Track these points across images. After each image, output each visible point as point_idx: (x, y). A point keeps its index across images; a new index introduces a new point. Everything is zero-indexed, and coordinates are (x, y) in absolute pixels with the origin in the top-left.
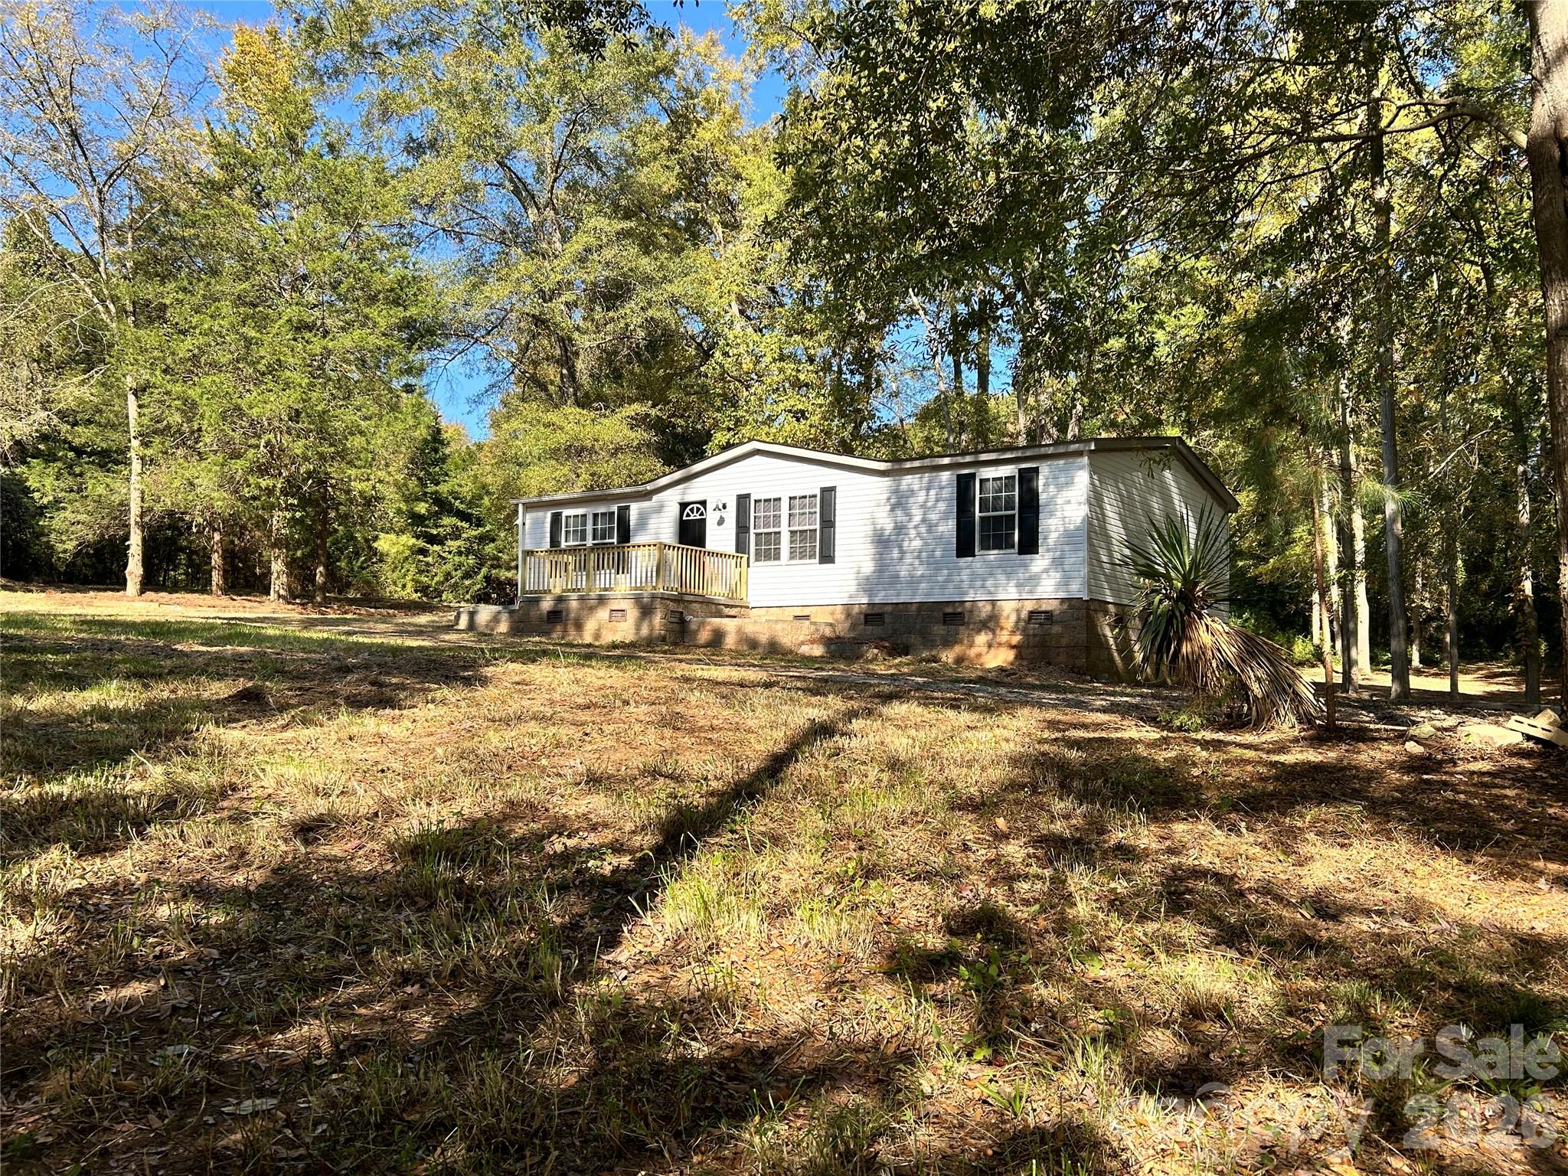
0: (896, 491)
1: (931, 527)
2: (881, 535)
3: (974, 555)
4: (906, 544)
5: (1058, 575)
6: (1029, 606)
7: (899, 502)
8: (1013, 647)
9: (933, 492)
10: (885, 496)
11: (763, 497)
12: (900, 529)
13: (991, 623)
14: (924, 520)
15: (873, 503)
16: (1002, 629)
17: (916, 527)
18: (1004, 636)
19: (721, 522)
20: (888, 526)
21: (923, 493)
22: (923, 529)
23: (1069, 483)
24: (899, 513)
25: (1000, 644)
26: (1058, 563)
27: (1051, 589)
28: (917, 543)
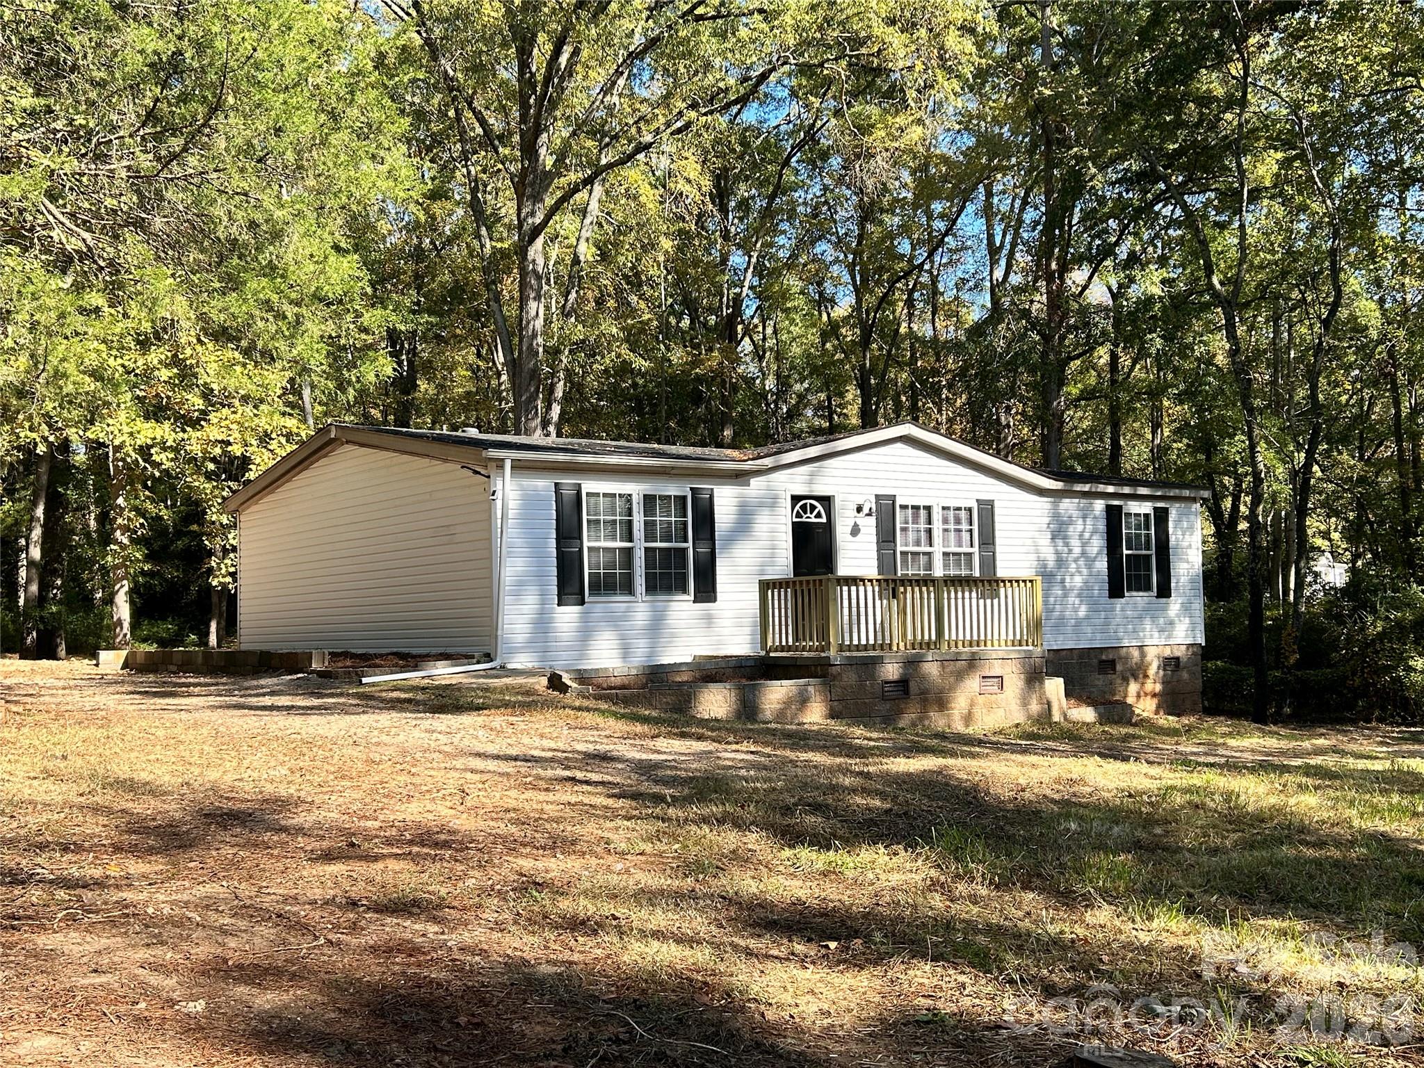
0: (1056, 516)
1: (1090, 562)
2: (1045, 566)
3: (1123, 596)
4: (1068, 579)
5: (1187, 620)
6: (1167, 652)
7: (1059, 530)
8: (1154, 695)
9: (1089, 521)
10: (1047, 520)
11: (910, 502)
12: (1060, 562)
13: (1138, 672)
14: (1083, 553)
15: (1036, 527)
16: (1146, 676)
17: (1076, 561)
18: (1149, 686)
19: (855, 531)
20: (1051, 558)
21: (1080, 521)
22: (1081, 563)
23: (1191, 528)
24: (1060, 542)
25: (1146, 694)
26: (1186, 608)
27: (1183, 634)
28: (1078, 581)
